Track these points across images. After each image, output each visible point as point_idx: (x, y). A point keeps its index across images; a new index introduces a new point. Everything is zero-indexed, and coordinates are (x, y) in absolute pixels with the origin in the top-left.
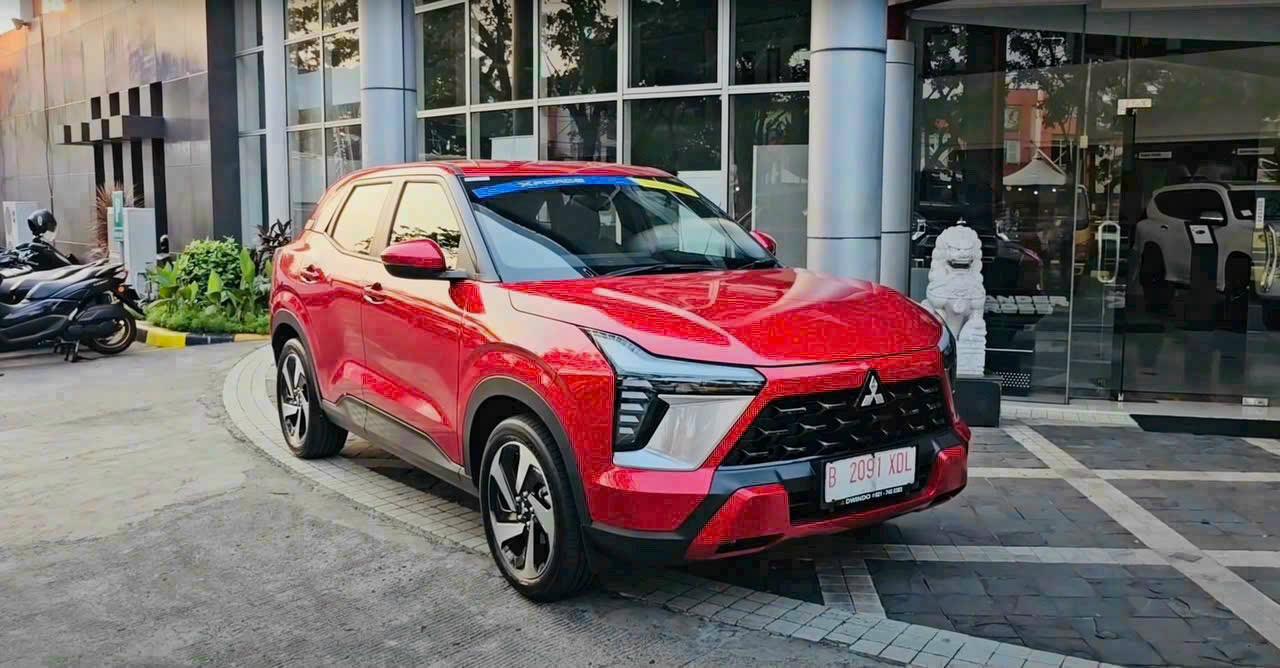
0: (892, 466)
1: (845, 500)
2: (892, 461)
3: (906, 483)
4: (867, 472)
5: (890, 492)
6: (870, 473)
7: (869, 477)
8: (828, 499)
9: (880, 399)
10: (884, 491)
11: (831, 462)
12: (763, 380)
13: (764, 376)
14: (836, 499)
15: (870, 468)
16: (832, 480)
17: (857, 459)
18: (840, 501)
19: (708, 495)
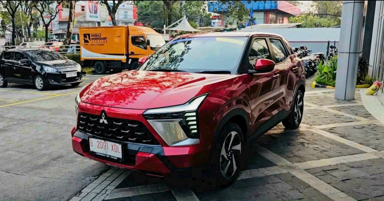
0: (112, 149)
1: (96, 153)
2: (112, 147)
3: (119, 157)
5: (112, 157)
7: (104, 149)
8: (91, 150)
11: (91, 138)
14: (94, 151)
15: (104, 145)
16: (92, 144)
17: (100, 141)
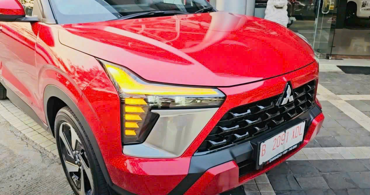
0: (293, 135)
1: (269, 161)
2: (294, 132)
3: (298, 142)
4: (281, 141)
5: (291, 149)
6: (282, 142)
7: (282, 144)
8: (261, 163)
9: (292, 99)
10: (288, 149)
11: (264, 142)
12: (224, 96)
13: (224, 94)
14: (264, 162)
15: (283, 139)
16: (264, 151)
17: (276, 137)
18: (267, 162)
19: (189, 174)
